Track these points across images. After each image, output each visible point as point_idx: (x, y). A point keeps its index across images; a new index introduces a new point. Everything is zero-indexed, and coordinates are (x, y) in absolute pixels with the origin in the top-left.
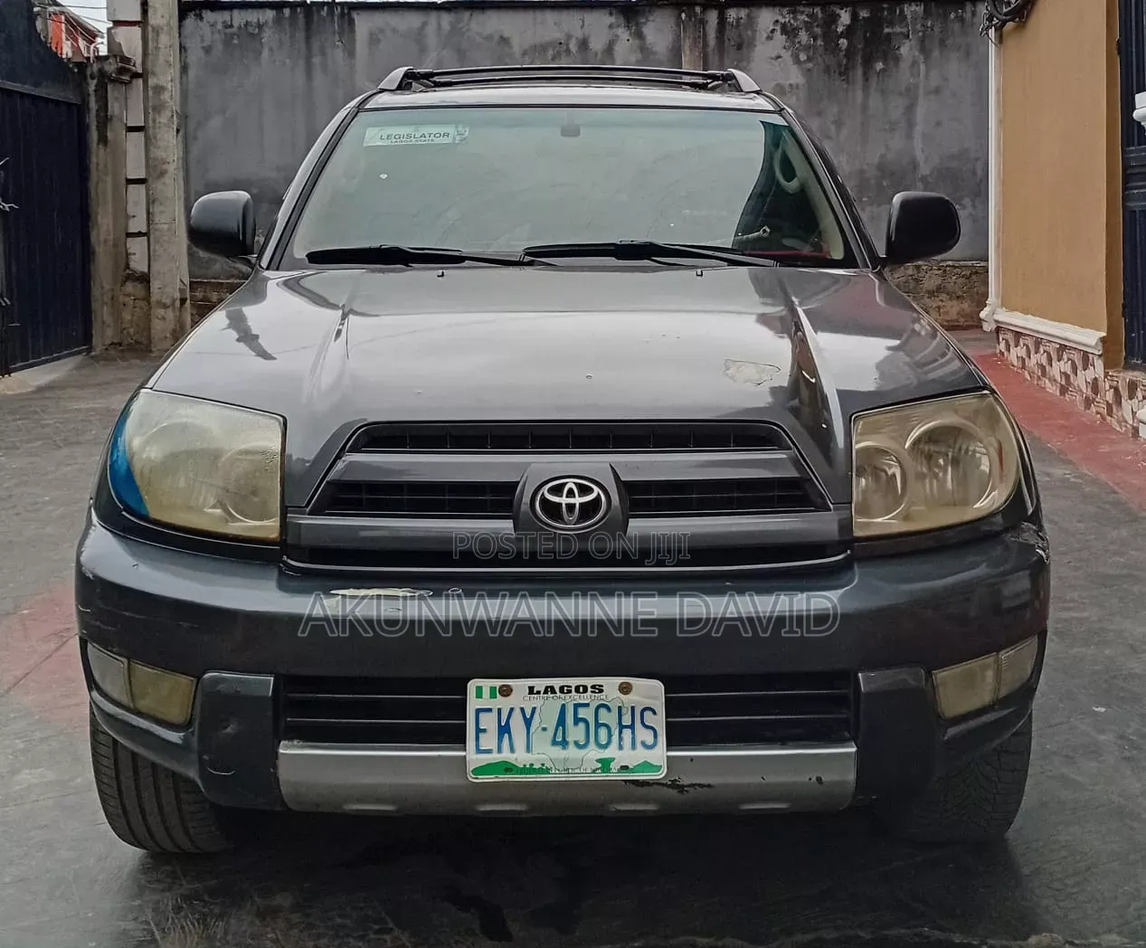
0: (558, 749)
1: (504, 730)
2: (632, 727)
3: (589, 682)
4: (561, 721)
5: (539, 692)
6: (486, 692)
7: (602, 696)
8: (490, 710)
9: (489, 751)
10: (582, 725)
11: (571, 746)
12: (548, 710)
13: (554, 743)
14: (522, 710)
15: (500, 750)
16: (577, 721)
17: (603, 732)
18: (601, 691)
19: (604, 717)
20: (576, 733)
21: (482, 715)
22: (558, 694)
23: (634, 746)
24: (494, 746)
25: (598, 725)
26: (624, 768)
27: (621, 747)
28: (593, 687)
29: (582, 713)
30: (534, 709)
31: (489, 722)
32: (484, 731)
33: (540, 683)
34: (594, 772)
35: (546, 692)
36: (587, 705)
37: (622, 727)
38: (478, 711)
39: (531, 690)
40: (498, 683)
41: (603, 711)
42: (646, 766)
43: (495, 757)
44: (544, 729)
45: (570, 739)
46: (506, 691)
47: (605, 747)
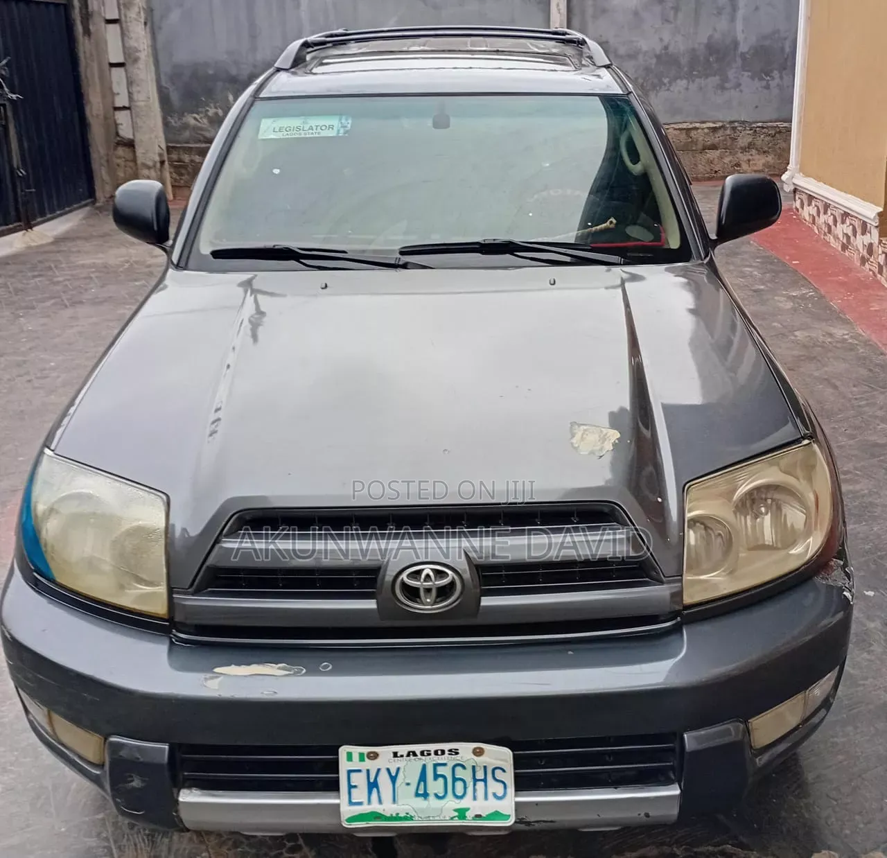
0: (420, 799)
1: (373, 785)
2: (485, 780)
3: (446, 746)
4: (423, 777)
5: (402, 756)
6: (356, 757)
7: (458, 757)
8: (359, 771)
9: (360, 804)
10: (441, 780)
11: (432, 798)
12: (410, 770)
13: (417, 795)
14: (388, 770)
15: (369, 802)
16: (436, 777)
17: (459, 785)
18: (457, 753)
19: (460, 773)
20: (435, 786)
21: (353, 775)
22: (419, 756)
23: (486, 798)
24: (365, 799)
25: (455, 780)
26: (478, 817)
27: (475, 798)
28: (450, 750)
29: (440, 771)
30: (398, 769)
31: (359, 780)
32: (355, 787)
33: (403, 749)
34: (452, 819)
35: (408, 755)
36: (444, 765)
37: (475, 780)
38: (350, 772)
39: (395, 755)
40: (366, 750)
41: (458, 769)
42: (496, 815)
43: (366, 808)
44: (408, 784)
45: (431, 791)
46: (374, 756)
47: (461, 797)
